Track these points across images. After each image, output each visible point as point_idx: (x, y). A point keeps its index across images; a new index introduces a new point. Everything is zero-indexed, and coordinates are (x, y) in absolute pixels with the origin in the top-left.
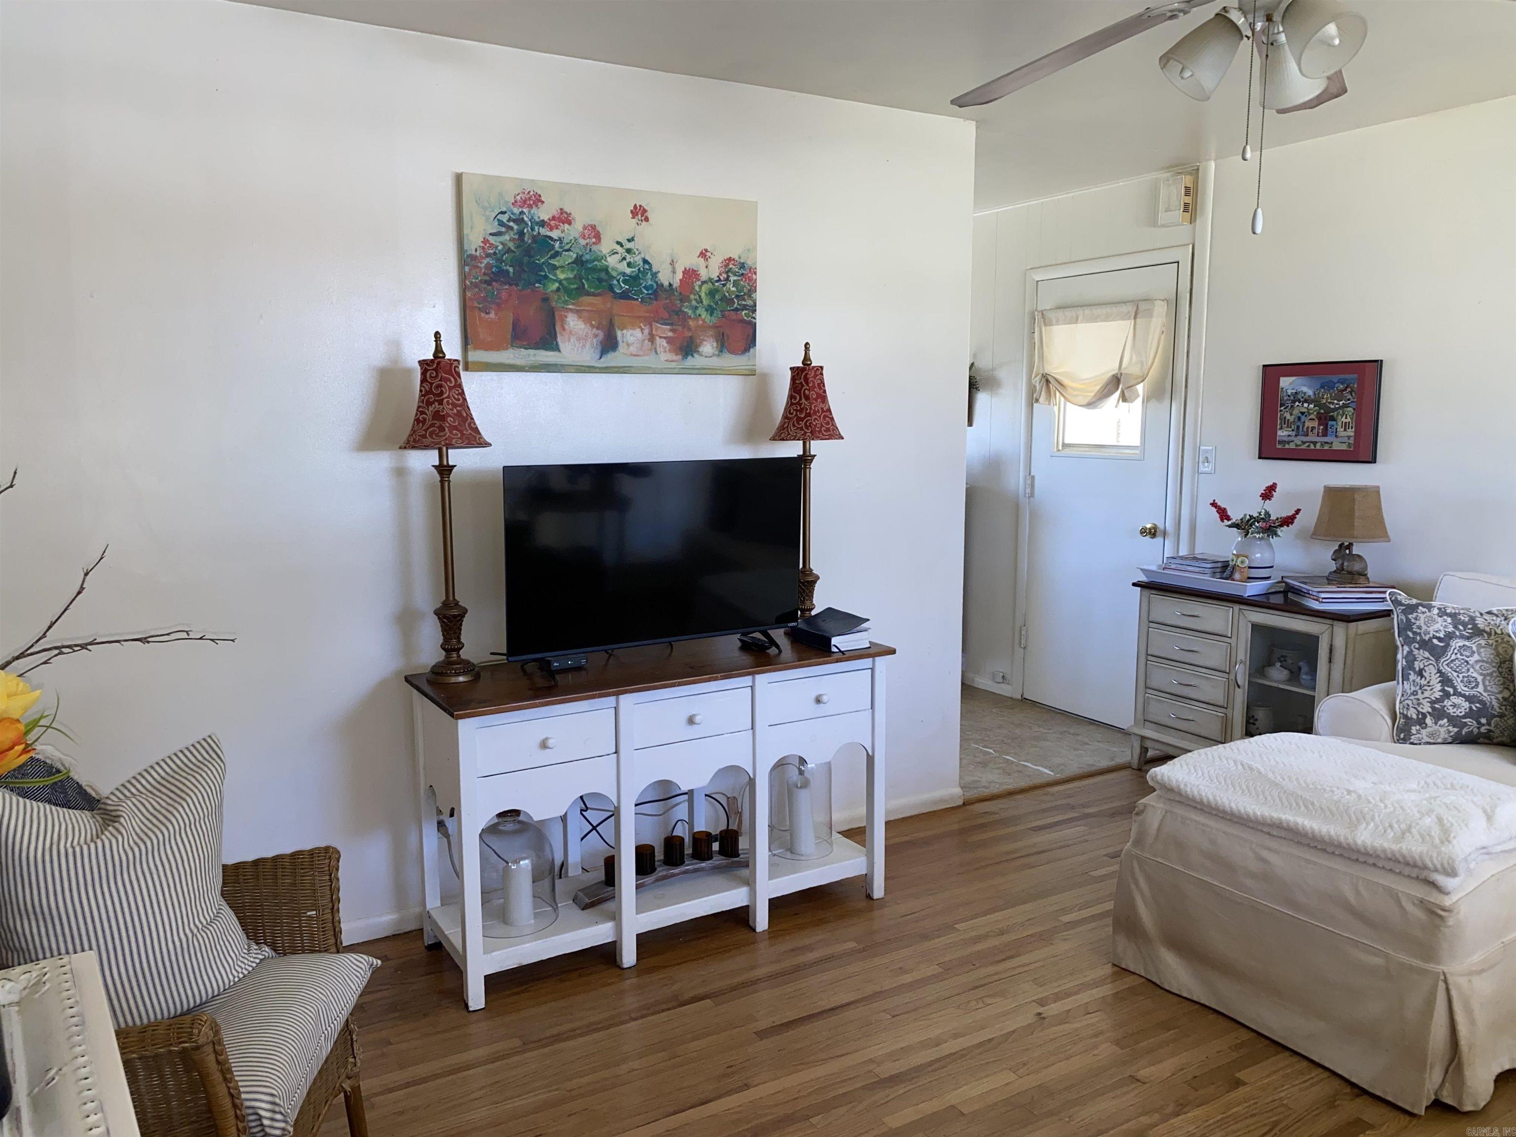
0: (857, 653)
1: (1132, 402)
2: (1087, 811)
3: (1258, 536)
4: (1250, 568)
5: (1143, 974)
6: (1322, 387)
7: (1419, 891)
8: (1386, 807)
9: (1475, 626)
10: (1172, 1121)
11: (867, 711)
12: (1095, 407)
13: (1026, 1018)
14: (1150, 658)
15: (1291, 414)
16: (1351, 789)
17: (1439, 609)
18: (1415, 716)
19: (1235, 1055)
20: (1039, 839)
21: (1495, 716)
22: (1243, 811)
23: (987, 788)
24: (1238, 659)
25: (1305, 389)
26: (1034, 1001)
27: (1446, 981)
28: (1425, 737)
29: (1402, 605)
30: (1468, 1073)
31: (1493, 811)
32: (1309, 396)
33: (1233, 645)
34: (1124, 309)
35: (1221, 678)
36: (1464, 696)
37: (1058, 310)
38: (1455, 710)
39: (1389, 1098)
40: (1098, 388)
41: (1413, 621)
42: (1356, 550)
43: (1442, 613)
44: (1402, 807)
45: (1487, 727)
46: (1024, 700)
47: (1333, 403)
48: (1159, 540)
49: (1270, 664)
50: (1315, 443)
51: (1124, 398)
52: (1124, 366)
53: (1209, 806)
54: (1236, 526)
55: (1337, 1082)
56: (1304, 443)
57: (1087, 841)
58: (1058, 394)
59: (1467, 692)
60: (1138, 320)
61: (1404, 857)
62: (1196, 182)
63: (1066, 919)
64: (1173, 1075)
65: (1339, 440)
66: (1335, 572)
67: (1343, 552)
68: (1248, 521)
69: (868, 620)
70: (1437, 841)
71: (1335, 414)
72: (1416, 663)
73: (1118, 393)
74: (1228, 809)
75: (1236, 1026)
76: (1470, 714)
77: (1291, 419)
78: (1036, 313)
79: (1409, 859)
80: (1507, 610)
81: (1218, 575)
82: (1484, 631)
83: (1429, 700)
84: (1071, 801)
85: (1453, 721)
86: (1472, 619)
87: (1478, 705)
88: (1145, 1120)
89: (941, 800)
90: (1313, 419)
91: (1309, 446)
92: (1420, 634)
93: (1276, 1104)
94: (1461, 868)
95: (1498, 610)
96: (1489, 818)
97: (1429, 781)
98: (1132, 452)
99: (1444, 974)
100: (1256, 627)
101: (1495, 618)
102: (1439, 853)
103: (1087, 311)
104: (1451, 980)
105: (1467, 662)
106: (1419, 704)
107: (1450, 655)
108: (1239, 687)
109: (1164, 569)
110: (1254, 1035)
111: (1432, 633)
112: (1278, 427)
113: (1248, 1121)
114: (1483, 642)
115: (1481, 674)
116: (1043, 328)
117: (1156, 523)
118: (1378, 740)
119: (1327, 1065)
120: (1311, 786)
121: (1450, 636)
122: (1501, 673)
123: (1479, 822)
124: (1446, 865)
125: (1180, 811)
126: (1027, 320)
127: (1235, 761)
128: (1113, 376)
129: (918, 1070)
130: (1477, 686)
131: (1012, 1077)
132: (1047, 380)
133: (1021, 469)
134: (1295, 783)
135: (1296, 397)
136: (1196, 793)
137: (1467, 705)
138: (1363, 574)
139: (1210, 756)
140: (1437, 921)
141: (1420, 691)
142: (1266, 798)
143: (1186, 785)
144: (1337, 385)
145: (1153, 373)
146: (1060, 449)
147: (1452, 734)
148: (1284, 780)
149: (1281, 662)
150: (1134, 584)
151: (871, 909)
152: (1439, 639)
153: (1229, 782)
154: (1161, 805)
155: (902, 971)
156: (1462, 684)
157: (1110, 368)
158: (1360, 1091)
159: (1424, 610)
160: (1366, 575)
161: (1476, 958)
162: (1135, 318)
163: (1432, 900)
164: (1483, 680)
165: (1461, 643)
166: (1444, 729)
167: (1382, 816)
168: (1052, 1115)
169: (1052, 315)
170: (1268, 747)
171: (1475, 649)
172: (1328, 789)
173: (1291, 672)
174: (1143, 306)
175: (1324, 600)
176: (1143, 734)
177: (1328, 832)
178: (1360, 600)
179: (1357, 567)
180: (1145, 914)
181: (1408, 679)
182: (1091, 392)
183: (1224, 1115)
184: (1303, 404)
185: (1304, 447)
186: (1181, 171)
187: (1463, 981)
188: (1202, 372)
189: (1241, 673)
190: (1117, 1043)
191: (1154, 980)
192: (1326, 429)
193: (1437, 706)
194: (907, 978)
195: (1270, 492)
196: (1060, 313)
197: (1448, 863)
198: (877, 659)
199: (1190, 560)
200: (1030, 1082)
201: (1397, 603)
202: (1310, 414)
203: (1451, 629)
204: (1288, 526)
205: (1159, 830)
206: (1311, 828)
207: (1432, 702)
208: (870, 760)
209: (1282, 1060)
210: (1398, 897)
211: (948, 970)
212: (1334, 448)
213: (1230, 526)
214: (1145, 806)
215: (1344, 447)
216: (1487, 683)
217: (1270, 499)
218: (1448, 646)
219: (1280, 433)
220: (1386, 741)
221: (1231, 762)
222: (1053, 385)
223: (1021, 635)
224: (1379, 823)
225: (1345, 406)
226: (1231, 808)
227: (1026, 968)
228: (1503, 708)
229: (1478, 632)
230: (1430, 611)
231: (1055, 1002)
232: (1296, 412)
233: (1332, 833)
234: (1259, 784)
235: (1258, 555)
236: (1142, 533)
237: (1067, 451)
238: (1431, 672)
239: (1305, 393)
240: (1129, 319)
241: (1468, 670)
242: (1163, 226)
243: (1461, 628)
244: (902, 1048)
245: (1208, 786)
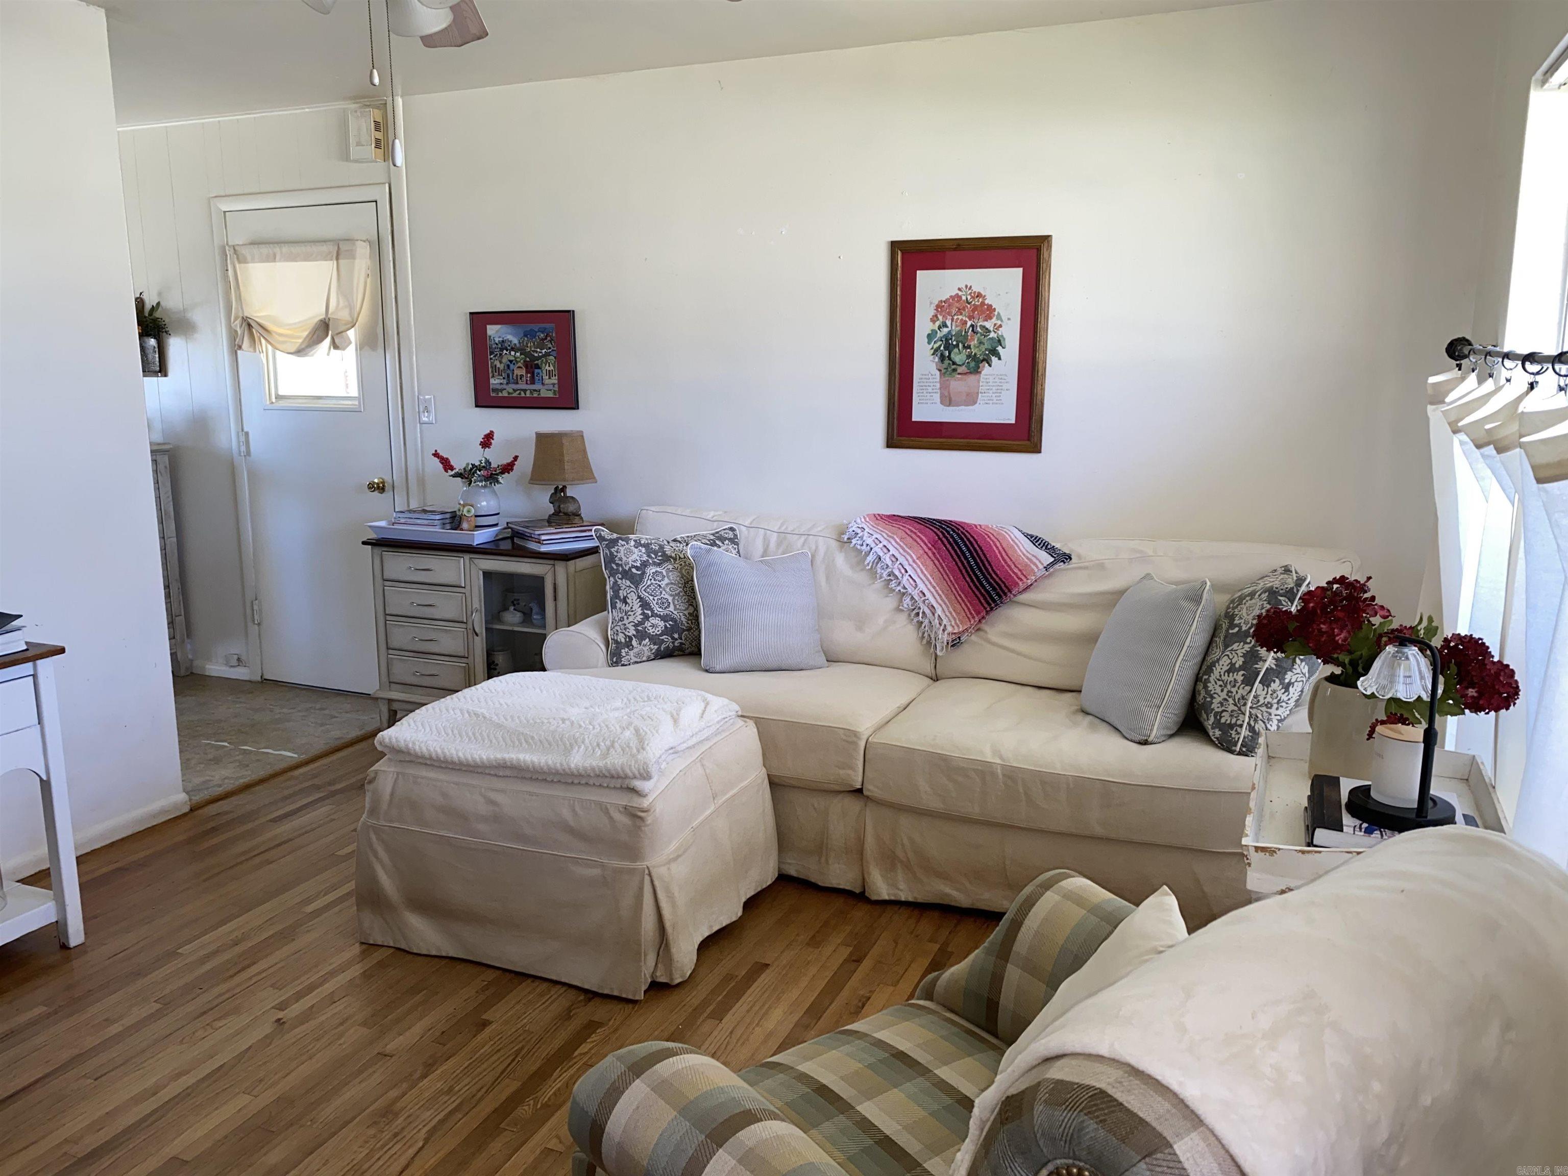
0: (7, 659)
1: (344, 349)
2: (333, 788)
3: (480, 484)
4: (476, 516)
5: (392, 944)
6: (525, 336)
7: (623, 800)
8: (594, 728)
9: (664, 553)
10: (421, 1084)
11: (33, 728)
12: (306, 355)
13: (267, 1028)
14: (389, 618)
15: (501, 362)
16: (565, 717)
17: (635, 541)
18: (623, 640)
19: (482, 997)
20: (278, 831)
21: (684, 630)
22: (470, 759)
23: (220, 786)
24: (474, 608)
25: (510, 337)
26: (273, 1008)
27: (650, 875)
28: (633, 658)
29: (606, 540)
30: (674, 950)
31: (678, 714)
32: (515, 344)
33: (468, 594)
34: (324, 248)
35: (459, 629)
36: (660, 616)
37: (252, 246)
38: (654, 630)
39: (616, 993)
40: (306, 333)
41: (615, 554)
42: (569, 493)
43: (638, 544)
44: (607, 726)
45: (680, 641)
46: (265, 681)
47: (537, 352)
48: (388, 495)
49: (506, 609)
50: (525, 391)
51: (335, 346)
52: (331, 311)
53: (438, 760)
54: (458, 475)
55: (572, 994)
56: (515, 391)
57: (334, 820)
58: (263, 341)
59: (661, 612)
60: (341, 261)
61: (609, 771)
62: (385, 116)
63: (310, 909)
64: (422, 1037)
65: (546, 387)
66: (553, 514)
67: (559, 496)
68: (471, 469)
69: (21, 616)
70: (635, 751)
71: (539, 362)
72: (621, 591)
73: (328, 339)
74: (456, 759)
75: (484, 969)
76: (666, 631)
77: (501, 367)
78: (227, 248)
79: (613, 772)
80: (688, 537)
81: (448, 526)
82: (671, 557)
83: (633, 624)
84: (316, 781)
85: (654, 639)
86: (661, 547)
87: (671, 623)
88: (393, 1094)
89: (163, 812)
90: (521, 367)
91: (520, 394)
92: (621, 565)
93: (520, 1031)
94: (653, 770)
95: (681, 537)
96: (676, 721)
97: (630, 697)
98: (350, 403)
99: (648, 868)
100: (487, 575)
101: (678, 545)
102: (636, 762)
103: (285, 249)
104: (654, 874)
105: (660, 586)
106: (625, 629)
107: (647, 582)
108: (477, 635)
109: (393, 524)
110: (498, 972)
111: (630, 563)
112: (491, 375)
113: (495, 1058)
114: (670, 567)
115: (671, 595)
116: (237, 266)
117: (384, 477)
118: (596, 667)
119: (563, 980)
120: (531, 721)
121: (645, 564)
122: (685, 592)
123: (667, 726)
124: (642, 771)
125: (412, 771)
126: (218, 258)
127: (461, 710)
128: (321, 321)
129: (130, 1131)
130: (669, 605)
131: (246, 1099)
132: (248, 324)
133: (232, 425)
134: (517, 721)
135: (503, 346)
136: (424, 749)
137: (662, 624)
138: (578, 515)
139: (437, 710)
140: (638, 822)
141: (625, 617)
142: (491, 741)
143: (414, 743)
144: (538, 334)
145: (364, 318)
146: (274, 400)
147: (654, 651)
148: (506, 720)
149: (514, 605)
150: (364, 543)
151: (68, 960)
152: (637, 568)
153: (456, 732)
154: (392, 769)
155: (109, 1021)
156: (657, 606)
157: (317, 312)
158: (591, 995)
159: (623, 543)
160: (579, 515)
161: (672, 848)
162: (337, 259)
163: (635, 805)
164: (674, 599)
165: (653, 569)
166: (646, 648)
167: (590, 738)
168: (292, 1125)
169: (245, 251)
170: (493, 691)
171: (664, 572)
172: (546, 721)
173: (524, 613)
174: (344, 247)
175: (544, 542)
176: (390, 697)
177: (546, 762)
178: (577, 539)
179: (571, 508)
180: (386, 882)
181: (616, 608)
182: (299, 337)
183: (471, 1061)
184: (510, 353)
185: (515, 395)
186: (368, 104)
187: (663, 870)
188: (412, 318)
189: (478, 621)
190: (364, 1024)
191: (403, 947)
192: (533, 377)
193: (639, 628)
194: (115, 1029)
195: (488, 440)
196: (255, 250)
197: (643, 767)
198: (39, 662)
199: (418, 513)
200: (268, 1097)
201: (601, 538)
202: (517, 362)
203: (645, 558)
204: (509, 473)
205: (392, 794)
206: (532, 761)
207: (636, 625)
208: (46, 785)
209: (524, 989)
210: (607, 809)
211: (167, 1004)
212: (542, 395)
213: (454, 476)
214: (376, 772)
215: (550, 394)
216: (676, 603)
217: (489, 447)
218: (644, 573)
219: (492, 381)
220: (603, 667)
221: (458, 712)
222: (257, 331)
223: (253, 610)
224: (589, 745)
225: (547, 355)
226: (459, 757)
227: (264, 975)
228: (690, 622)
229: (666, 558)
230: (628, 544)
231: (297, 1001)
232: (505, 360)
233: (550, 762)
234: (484, 728)
235: (484, 503)
236: (369, 488)
237: (282, 403)
238: (633, 598)
239: (511, 342)
240: (331, 260)
241: (661, 593)
242: (356, 161)
243: (653, 556)
244: (107, 1113)
245: (436, 740)
